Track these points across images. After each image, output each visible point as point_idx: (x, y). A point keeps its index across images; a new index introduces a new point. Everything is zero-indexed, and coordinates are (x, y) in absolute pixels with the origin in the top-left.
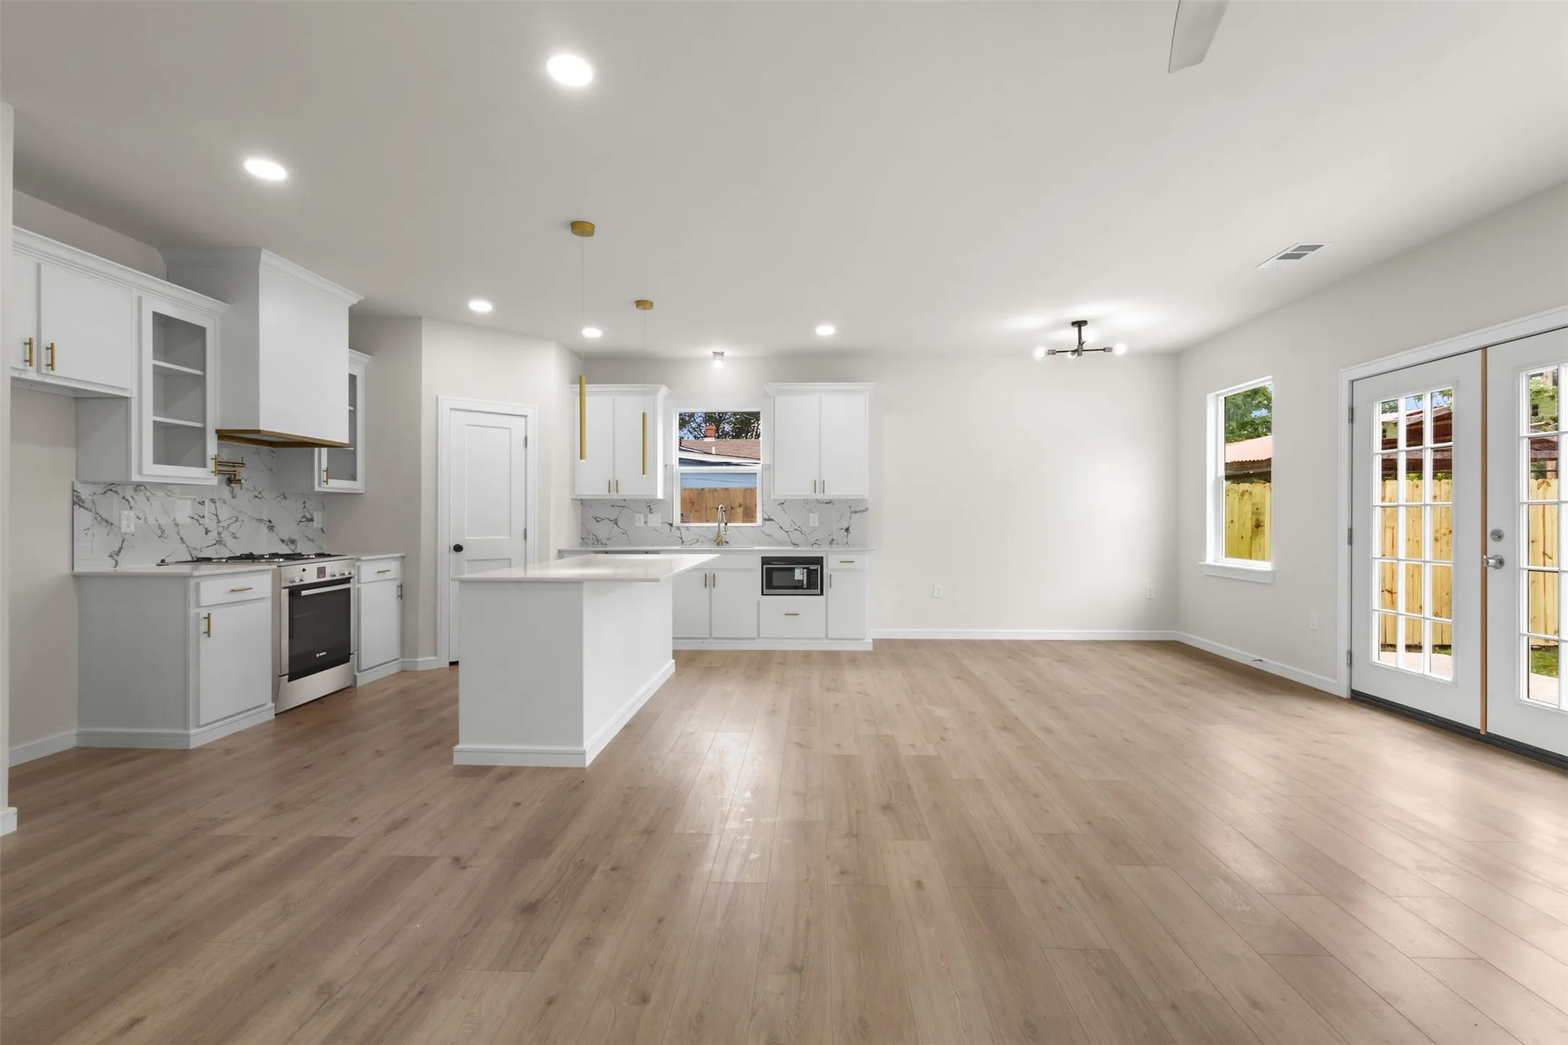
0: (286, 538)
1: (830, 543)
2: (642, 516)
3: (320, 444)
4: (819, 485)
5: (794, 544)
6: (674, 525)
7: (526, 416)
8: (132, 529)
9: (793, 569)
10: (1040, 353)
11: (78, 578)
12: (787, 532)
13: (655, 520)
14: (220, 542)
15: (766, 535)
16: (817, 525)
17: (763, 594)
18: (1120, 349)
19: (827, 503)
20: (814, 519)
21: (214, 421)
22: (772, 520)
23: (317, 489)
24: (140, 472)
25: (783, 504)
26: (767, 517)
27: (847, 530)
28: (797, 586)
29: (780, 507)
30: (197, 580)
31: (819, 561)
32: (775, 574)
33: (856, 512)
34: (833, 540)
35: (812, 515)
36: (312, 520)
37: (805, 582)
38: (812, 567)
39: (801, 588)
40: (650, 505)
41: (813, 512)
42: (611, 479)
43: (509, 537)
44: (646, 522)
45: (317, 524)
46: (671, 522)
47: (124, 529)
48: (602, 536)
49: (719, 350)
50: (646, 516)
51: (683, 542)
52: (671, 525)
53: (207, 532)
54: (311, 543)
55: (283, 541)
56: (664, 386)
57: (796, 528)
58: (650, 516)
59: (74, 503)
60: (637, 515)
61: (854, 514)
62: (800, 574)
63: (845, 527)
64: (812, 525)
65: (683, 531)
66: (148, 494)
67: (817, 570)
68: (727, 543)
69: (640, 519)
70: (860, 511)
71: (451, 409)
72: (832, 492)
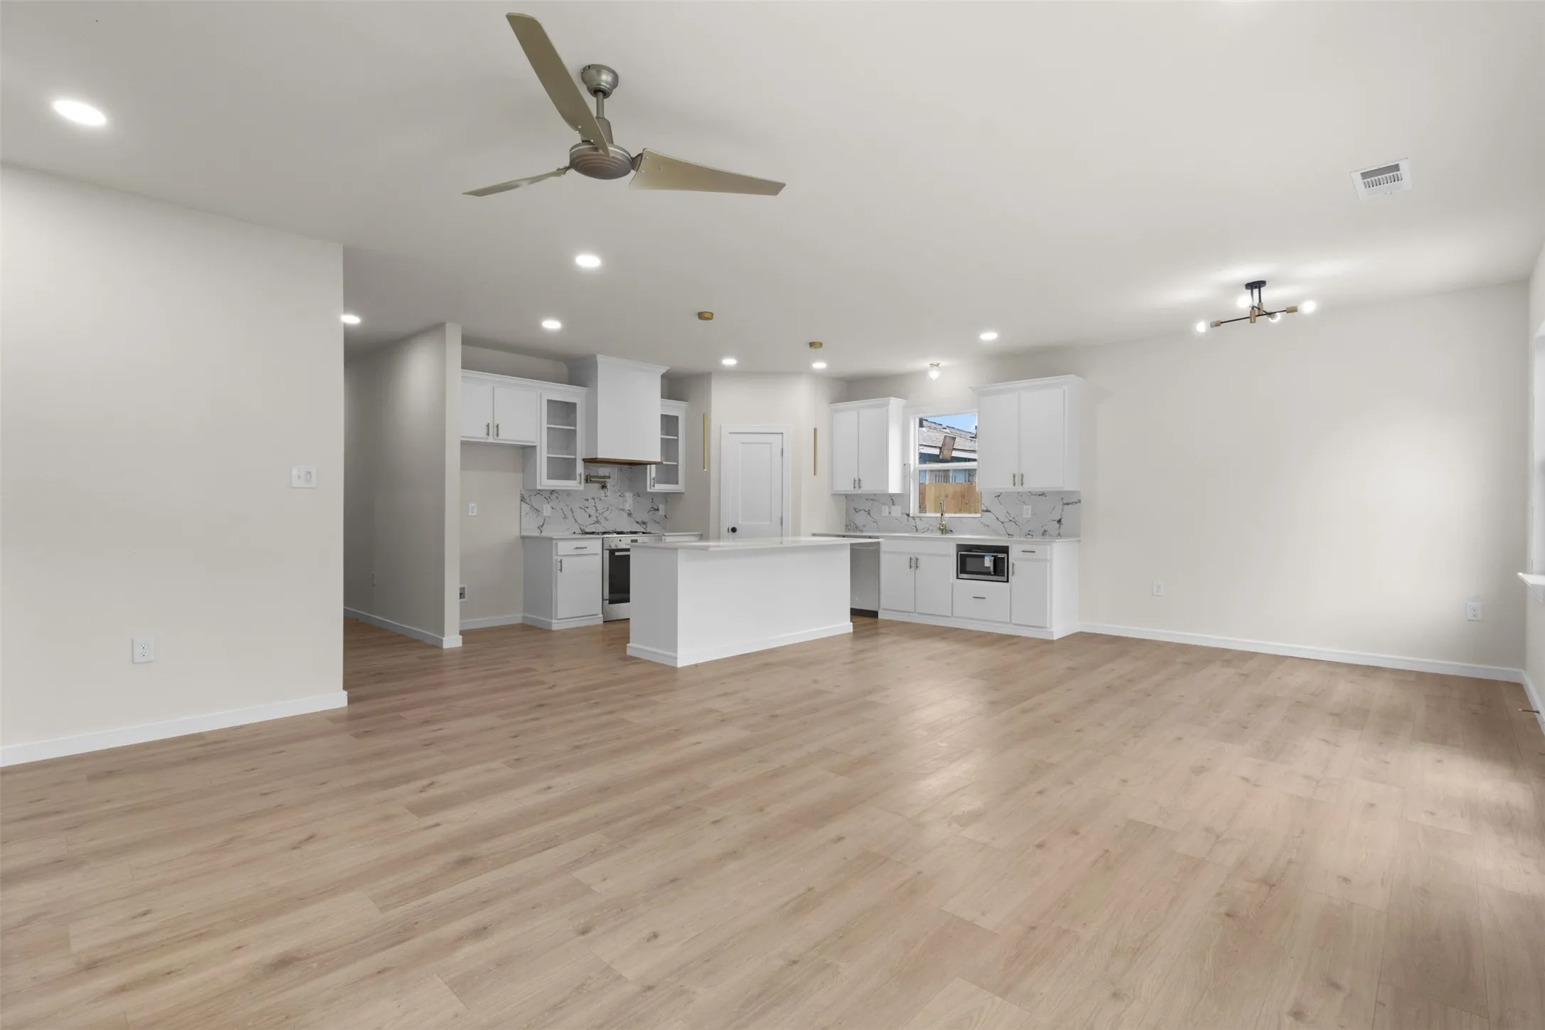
0: (640, 520)
1: (1043, 534)
2: (887, 507)
3: (650, 463)
4: (1019, 479)
5: (1009, 535)
6: (911, 515)
7: (782, 434)
8: (549, 515)
9: (983, 557)
10: (1201, 327)
11: (523, 538)
12: (1003, 523)
13: (897, 511)
14: (597, 522)
15: (985, 525)
16: (1030, 516)
17: (958, 578)
18: (1308, 307)
19: (1040, 495)
20: (1027, 511)
21: (581, 453)
22: (990, 511)
23: (649, 490)
24: (541, 485)
25: (999, 496)
26: (985, 509)
27: (1059, 521)
28: (986, 573)
29: (996, 499)
30: (557, 541)
31: (1005, 550)
32: (968, 560)
33: (1068, 504)
34: (1045, 531)
35: (1025, 507)
36: (658, 510)
37: (992, 569)
38: (1000, 556)
39: (989, 574)
40: (893, 499)
41: (1026, 504)
42: (857, 479)
43: (769, 523)
44: (890, 513)
45: (662, 512)
46: (908, 513)
47: (545, 514)
48: (859, 524)
49: (935, 362)
50: (890, 507)
51: (917, 530)
52: (908, 515)
53: (590, 516)
54: (658, 525)
55: (637, 523)
56: (892, 398)
57: (1011, 519)
58: (893, 507)
59: (522, 500)
60: (883, 507)
61: (1066, 506)
62: (988, 562)
63: (1058, 519)
64: (1025, 516)
65: (917, 520)
66: (557, 495)
67: (1004, 558)
68: (951, 531)
69: (885, 509)
70: (1072, 503)
71: (730, 433)
72: (1033, 484)
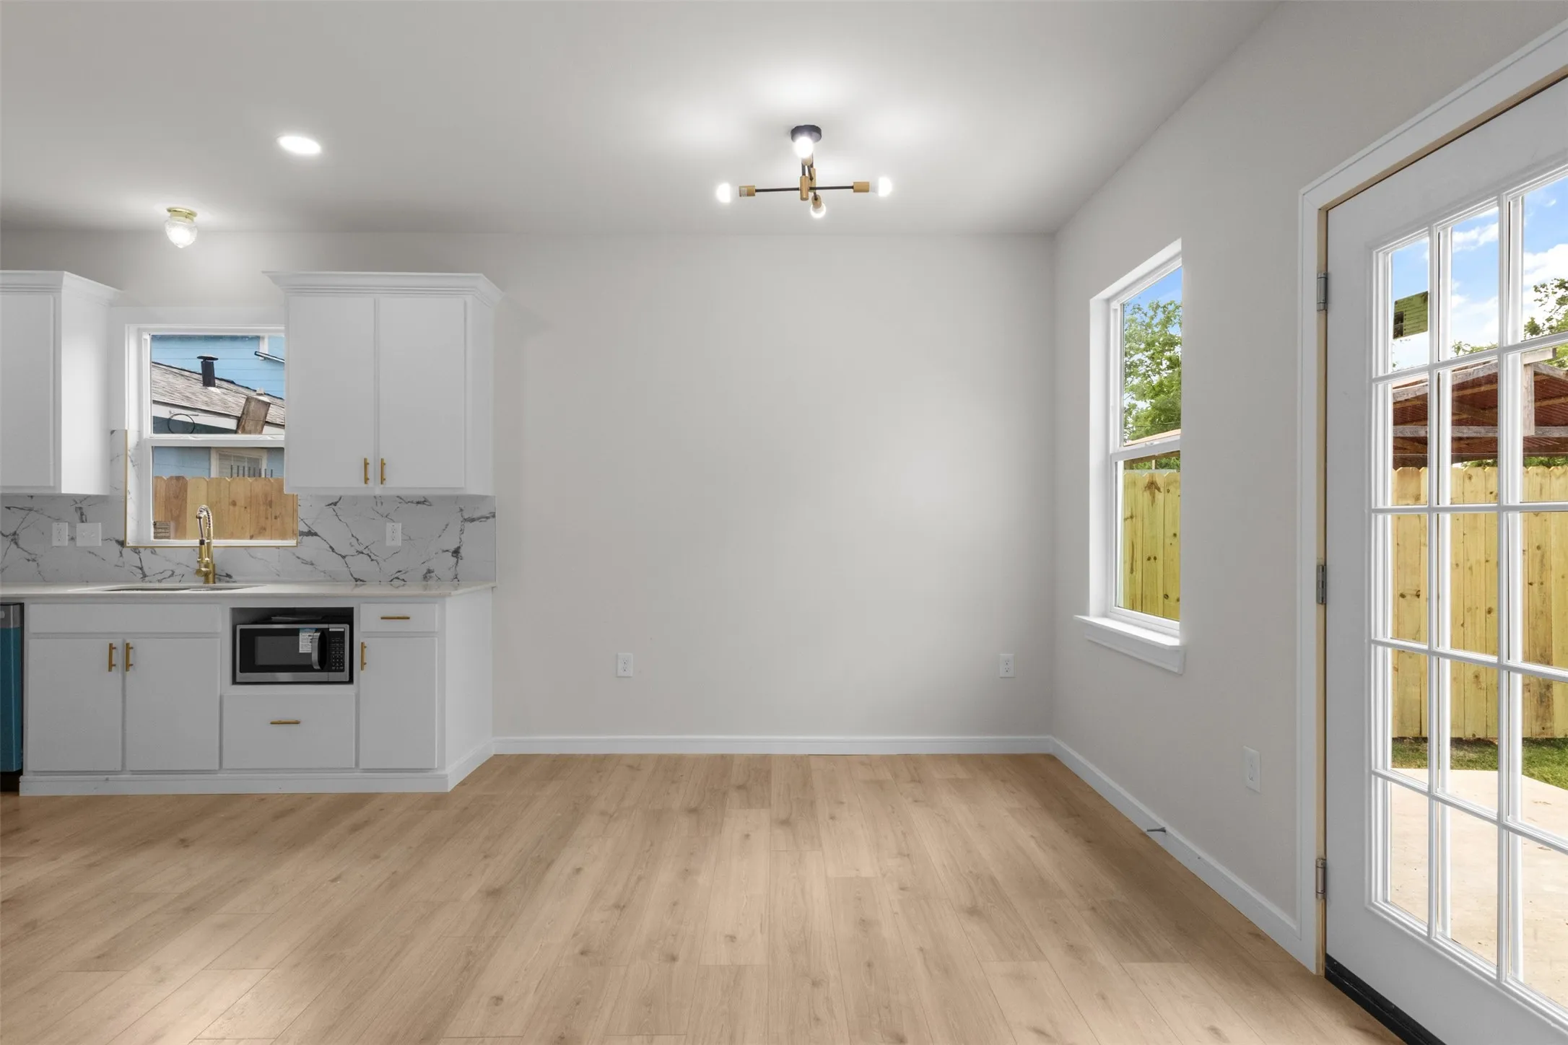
1: (425, 578)
2: (64, 526)
4: (374, 469)
5: (357, 580)
6: (132, 543)
9: (296, 633)
12: (344, 557)
13: (90, 535)
15: (303, 562)
16: (399, 543)
17: (235, 682)
19: (418, 503)
20: (394, 534)
22: (316, 534)
25: (335, 504)
26: (306, 529)
27: (456, 552)
28: (298, 667)
29: (330, 510)
31: (346, 616)
32: (261, 640)
33: (472, 520)
34: (429, 571)
35: (389, 525)
37: (315, 657)
38: (334, 628)
39: (309, 668)
40: (76, 507)
41: (391, 520)
44: (72, 539)
46: (123, 538)
49: (179, 204)
50: (71, 526)
51: (144, 576)
52: (124, 543)
56: (69, 275)
57: (361, 548)
58: (79, 526)
60: (56, 524)
61: (468, 525)
62: (307, 643)
63: (452, 548)
64: (389, 543)
65: (149, 555)
67: (342, 634)
68: (228, 576)
69: (60, 531)
70: (479, 519)
72: (404, 480)
